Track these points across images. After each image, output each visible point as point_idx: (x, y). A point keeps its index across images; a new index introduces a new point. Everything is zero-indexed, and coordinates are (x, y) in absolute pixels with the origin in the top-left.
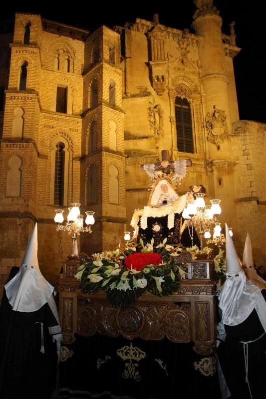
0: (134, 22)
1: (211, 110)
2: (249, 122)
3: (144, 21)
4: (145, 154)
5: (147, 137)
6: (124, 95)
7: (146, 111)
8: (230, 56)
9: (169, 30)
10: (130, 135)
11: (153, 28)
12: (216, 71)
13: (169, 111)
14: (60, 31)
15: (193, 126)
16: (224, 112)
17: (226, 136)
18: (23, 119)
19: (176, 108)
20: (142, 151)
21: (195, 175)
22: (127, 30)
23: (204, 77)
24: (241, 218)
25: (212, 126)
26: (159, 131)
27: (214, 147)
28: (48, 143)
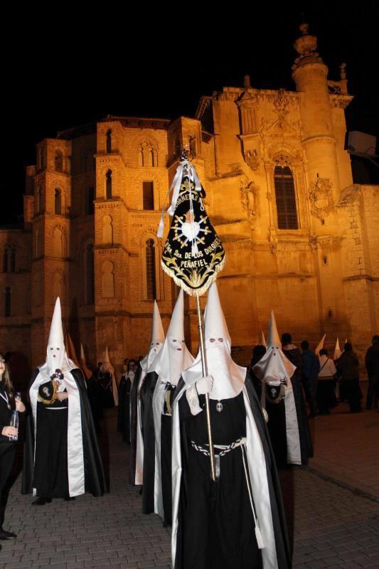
0: (222, 92)
1: (315, 179)
2: (363, 187)
3: (232, 89)
4: (239, 239)
5: (239, 221)
6: (215, 176)
7: (238, 192)
8: (340, 107)
9: (262, 92)
10: (223, 219)
11: (243, 94)
12: (319, 133)
13: (266, 186)
14: (141, 125)
15: (296, 198)
16: (328, 180)
17: (330, 208)
18: (112, 226)
19: (276, 179)
20: (236, 235)
21: (297, 255)
22: (214, 102)
23: (306, 140)
24: (349, 299)
25: (315, 198)
26: (254, 211)
27: (319, 222)
28: (138, 241)
